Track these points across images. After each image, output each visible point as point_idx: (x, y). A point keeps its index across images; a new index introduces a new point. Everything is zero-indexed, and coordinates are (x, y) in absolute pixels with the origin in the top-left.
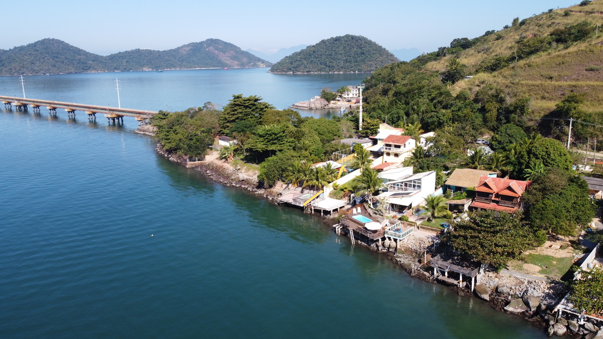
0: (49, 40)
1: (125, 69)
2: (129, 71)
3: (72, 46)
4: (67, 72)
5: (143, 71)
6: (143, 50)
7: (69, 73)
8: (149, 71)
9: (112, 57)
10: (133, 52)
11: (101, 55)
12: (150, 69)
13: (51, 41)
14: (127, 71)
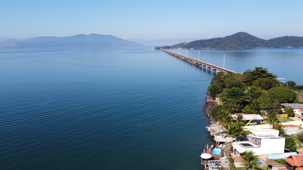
0: (241, 33)
1: (276, 47)
2: (278, 48)
3: (251, 35)
4: (245, 48)
5: (287, 48)
6: (290, 37)
7: (246, 48)
8: (290, 48)
9: (271, 41)
10: (283, 37)
11: (265, 39)
12: (291, 47)
13: (242, 33)
14: (277, 48)
